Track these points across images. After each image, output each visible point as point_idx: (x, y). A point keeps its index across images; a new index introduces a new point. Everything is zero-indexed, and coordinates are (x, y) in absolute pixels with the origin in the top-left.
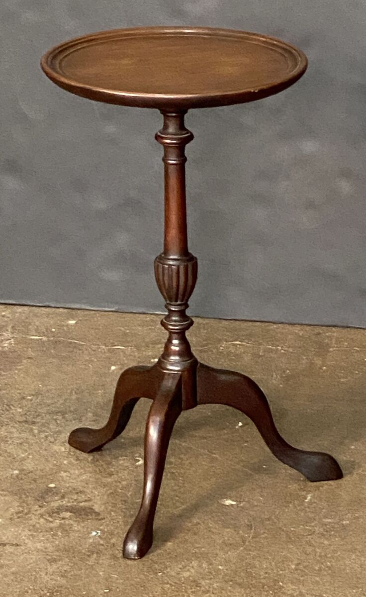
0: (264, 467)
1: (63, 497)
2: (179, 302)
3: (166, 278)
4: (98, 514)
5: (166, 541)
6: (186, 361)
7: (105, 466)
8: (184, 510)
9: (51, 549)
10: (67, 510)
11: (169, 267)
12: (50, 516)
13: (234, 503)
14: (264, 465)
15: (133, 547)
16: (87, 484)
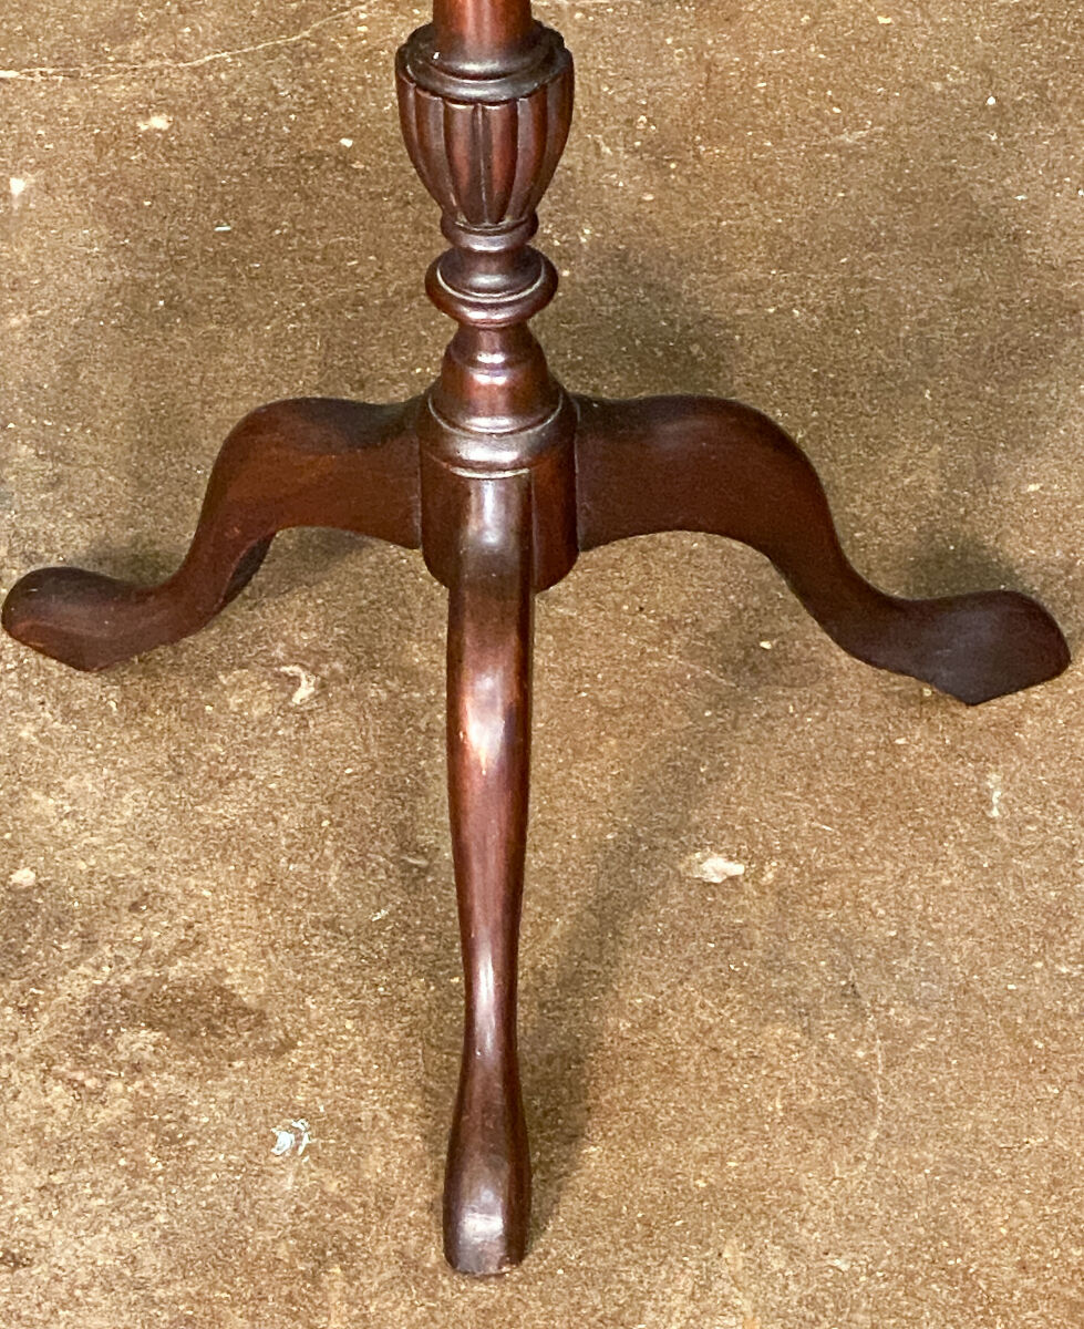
0: (766, 645)
1: (89, 942)
2: (507, 221)
3: (461, 149)
4: (260, 1019)
5: (574, 1137)
6: (542, 421)
7: (182, 733)
8: (570, 939)
9: (153, 1263)
10: (131, 1019)
11: (475, 110)
12: (82, 1061)
13: (737, 869)
14: (763, 637)
15: (483, 1224)
16: (152, 845)
